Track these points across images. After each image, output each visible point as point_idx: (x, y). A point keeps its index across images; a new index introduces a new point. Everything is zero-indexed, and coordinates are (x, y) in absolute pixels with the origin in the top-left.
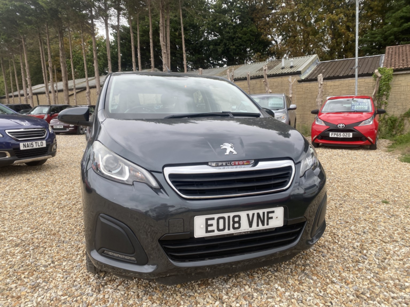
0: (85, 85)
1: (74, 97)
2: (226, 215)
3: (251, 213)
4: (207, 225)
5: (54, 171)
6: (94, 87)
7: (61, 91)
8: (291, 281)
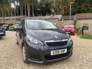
0: (9, 18)
1: (6, 21)
2: (57, 51)
3: (61, 50)
4: (53, 53)
5: (5, 40)
6: (11, 19)
7: (2, 20)
8: (67, 63)
